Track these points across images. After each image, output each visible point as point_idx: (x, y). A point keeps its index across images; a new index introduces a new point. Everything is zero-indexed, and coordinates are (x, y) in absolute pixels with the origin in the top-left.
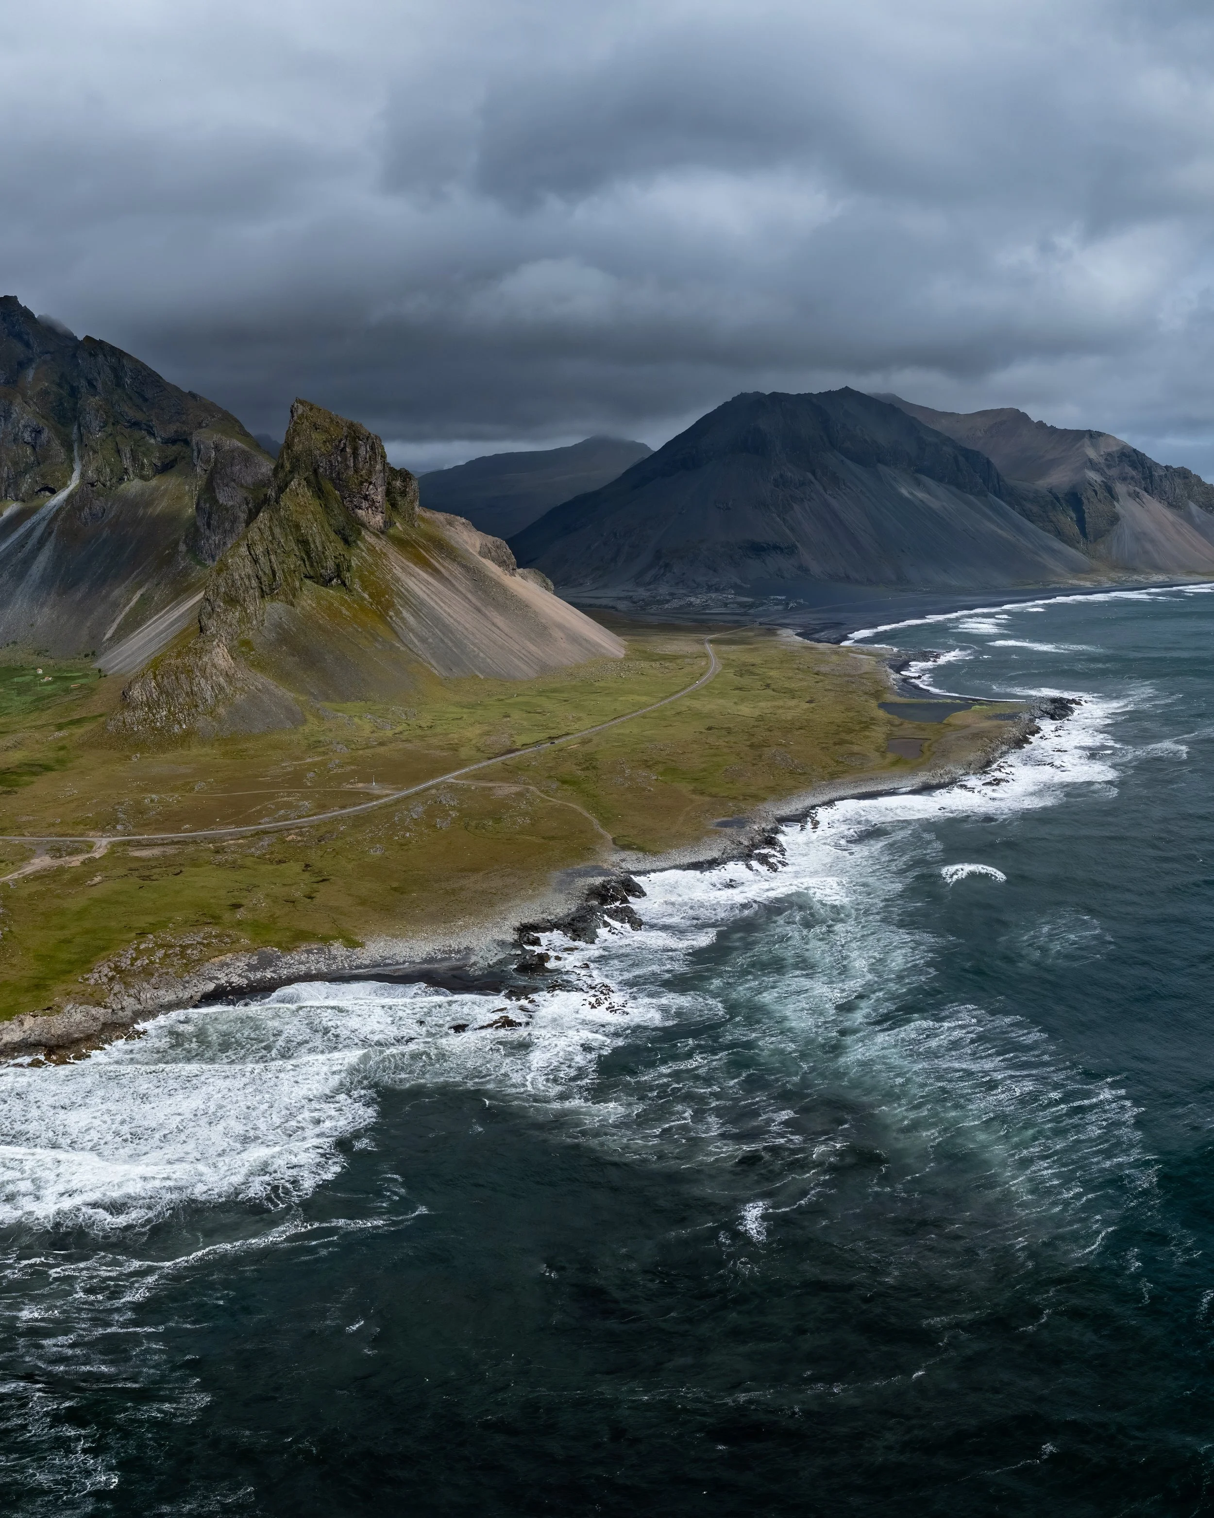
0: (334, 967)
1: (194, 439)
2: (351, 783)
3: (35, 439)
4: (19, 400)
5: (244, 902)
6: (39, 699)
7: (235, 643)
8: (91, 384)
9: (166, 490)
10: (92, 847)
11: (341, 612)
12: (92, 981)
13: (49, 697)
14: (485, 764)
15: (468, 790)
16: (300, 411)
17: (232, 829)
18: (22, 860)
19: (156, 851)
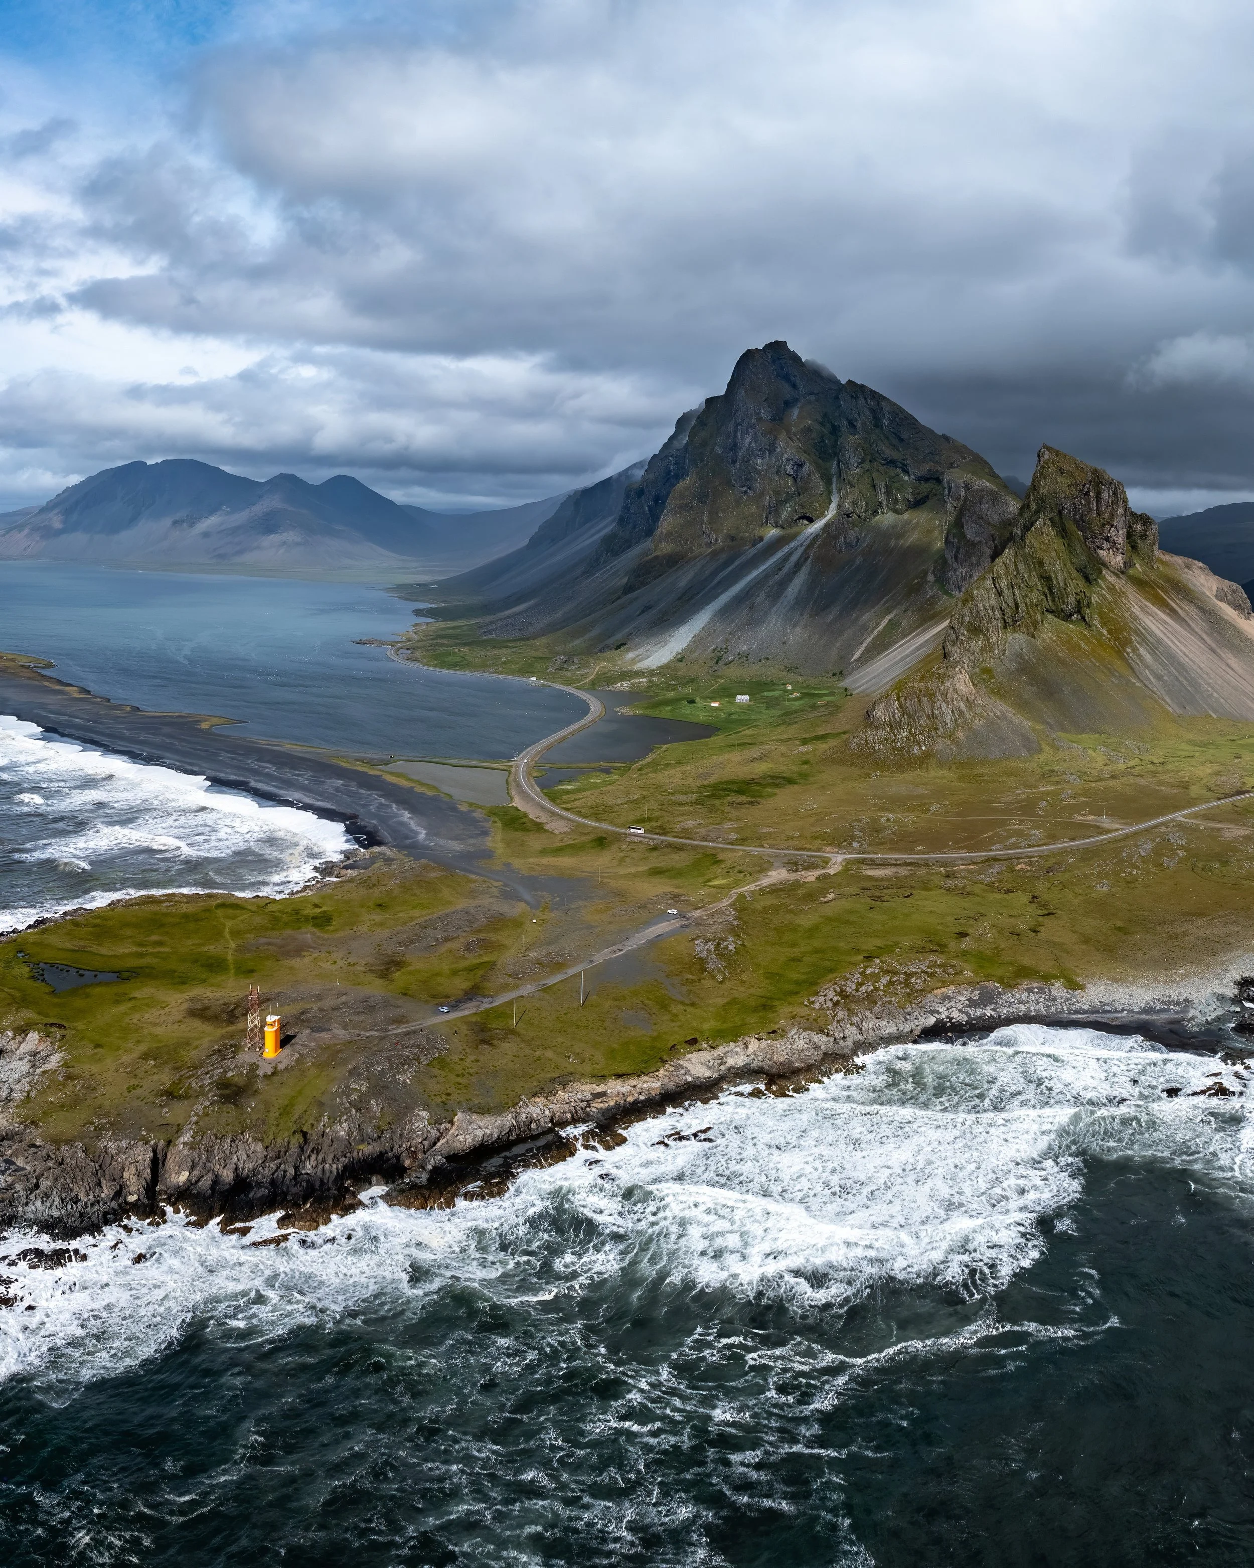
0: (1053, 1009)
1: (946, 478)
2: (1082, 815)
3: (796, 472)
4: (783, 436)
5: (970, 931)
6: (787, 714)
7: (977, 670)
8: (851, 424)
9: (918, 523)
10: (827, 863)
11: (1080, 646)
12: (817, 1005)
13: (796, 712)
14: (1215, 804)
15: (1196, 829)
16: (1046, 457)
17: (964, 854)
18: (760, 872)
19: (888, 872)
